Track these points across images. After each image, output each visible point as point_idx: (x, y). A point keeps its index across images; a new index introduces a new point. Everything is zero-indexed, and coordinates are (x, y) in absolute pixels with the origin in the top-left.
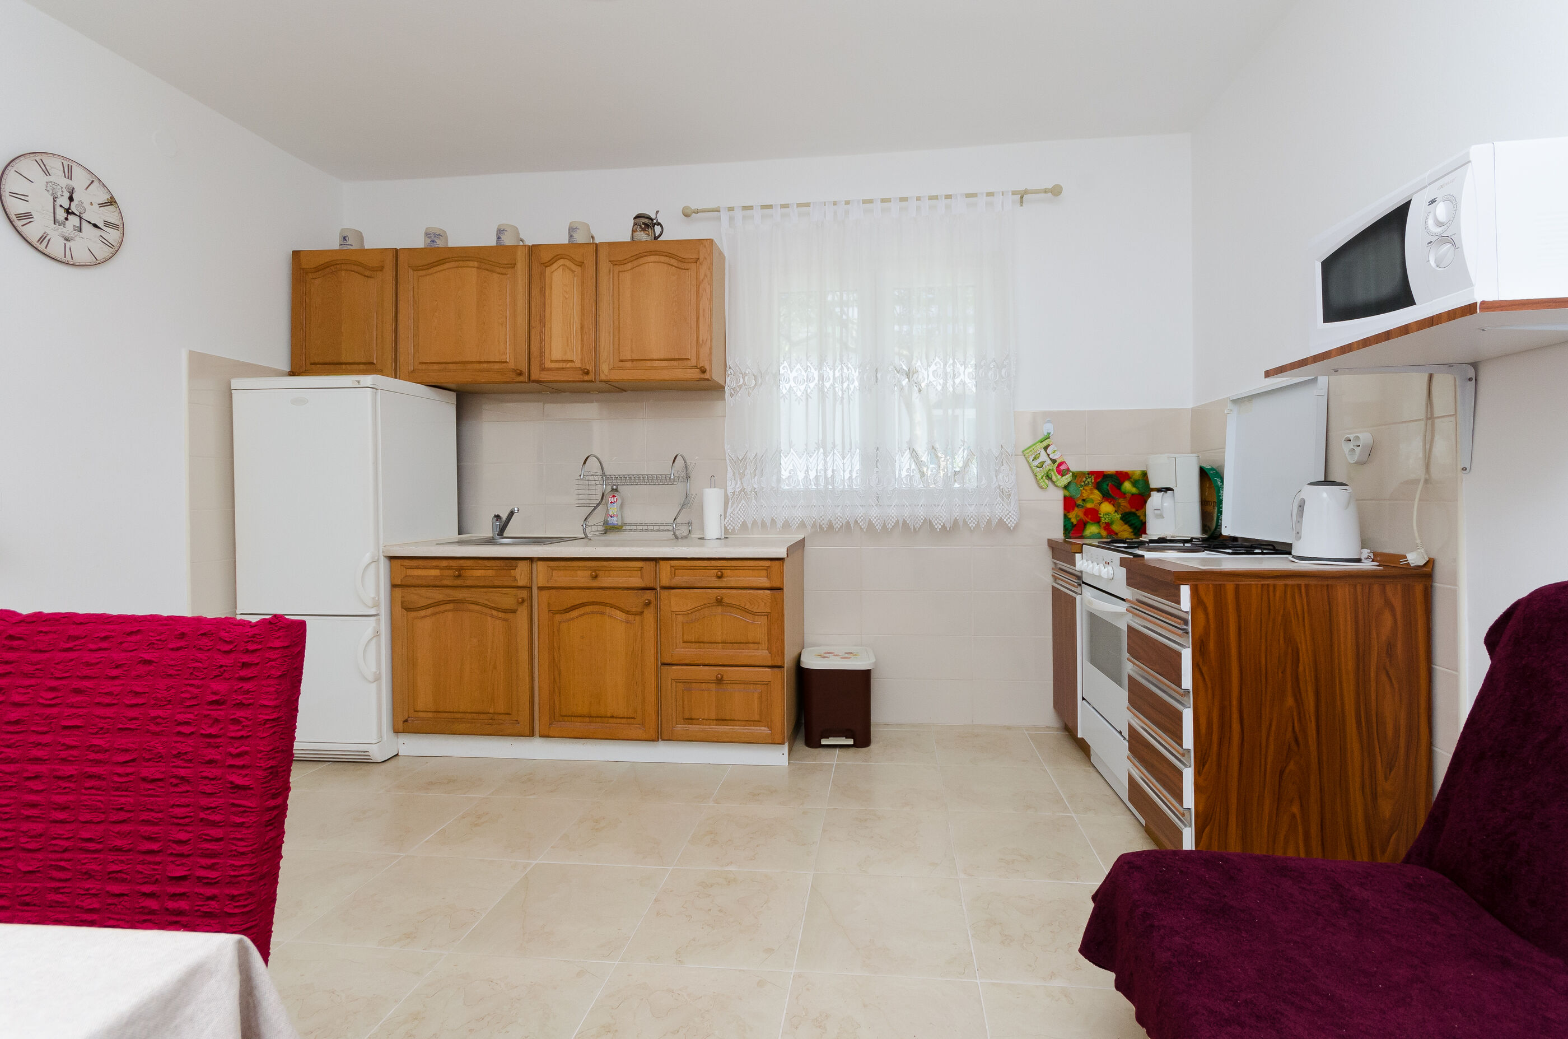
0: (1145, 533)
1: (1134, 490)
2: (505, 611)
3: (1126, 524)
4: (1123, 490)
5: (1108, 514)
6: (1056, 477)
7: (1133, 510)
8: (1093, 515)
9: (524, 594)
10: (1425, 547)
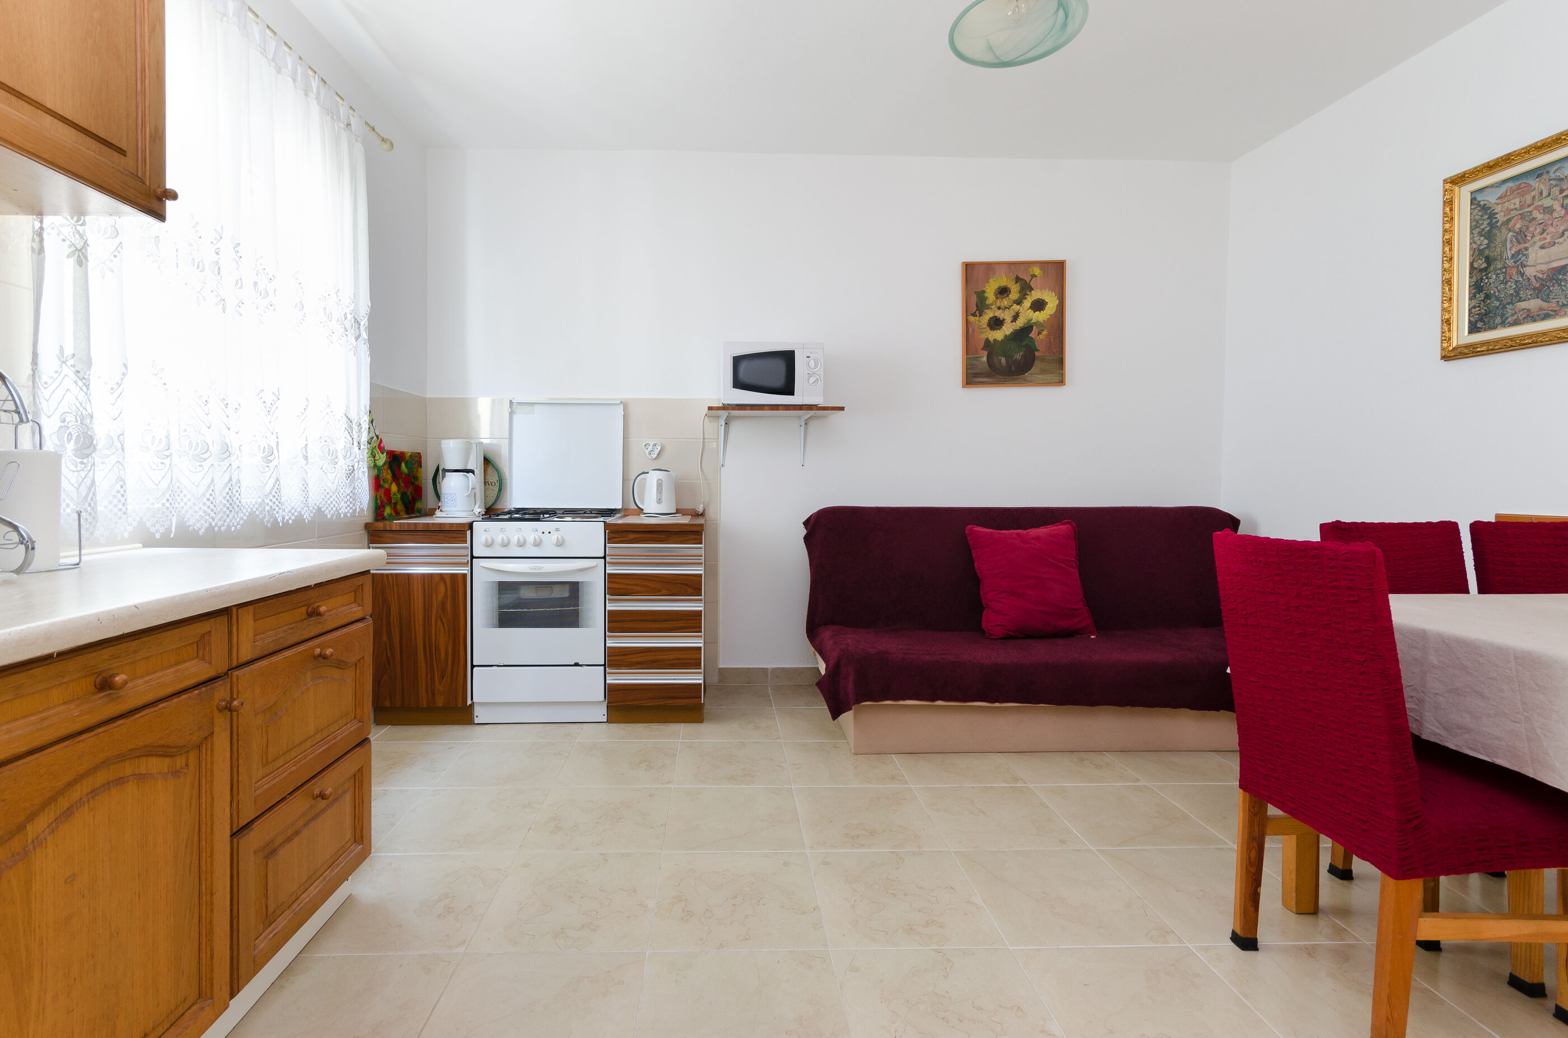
1: (407, 472)
3: (403, 504)
4: (402, 470)
5: (395, 495)
6: (376, 455)
7: (406, 490)
8: (388, 496)
10: (702, 504)
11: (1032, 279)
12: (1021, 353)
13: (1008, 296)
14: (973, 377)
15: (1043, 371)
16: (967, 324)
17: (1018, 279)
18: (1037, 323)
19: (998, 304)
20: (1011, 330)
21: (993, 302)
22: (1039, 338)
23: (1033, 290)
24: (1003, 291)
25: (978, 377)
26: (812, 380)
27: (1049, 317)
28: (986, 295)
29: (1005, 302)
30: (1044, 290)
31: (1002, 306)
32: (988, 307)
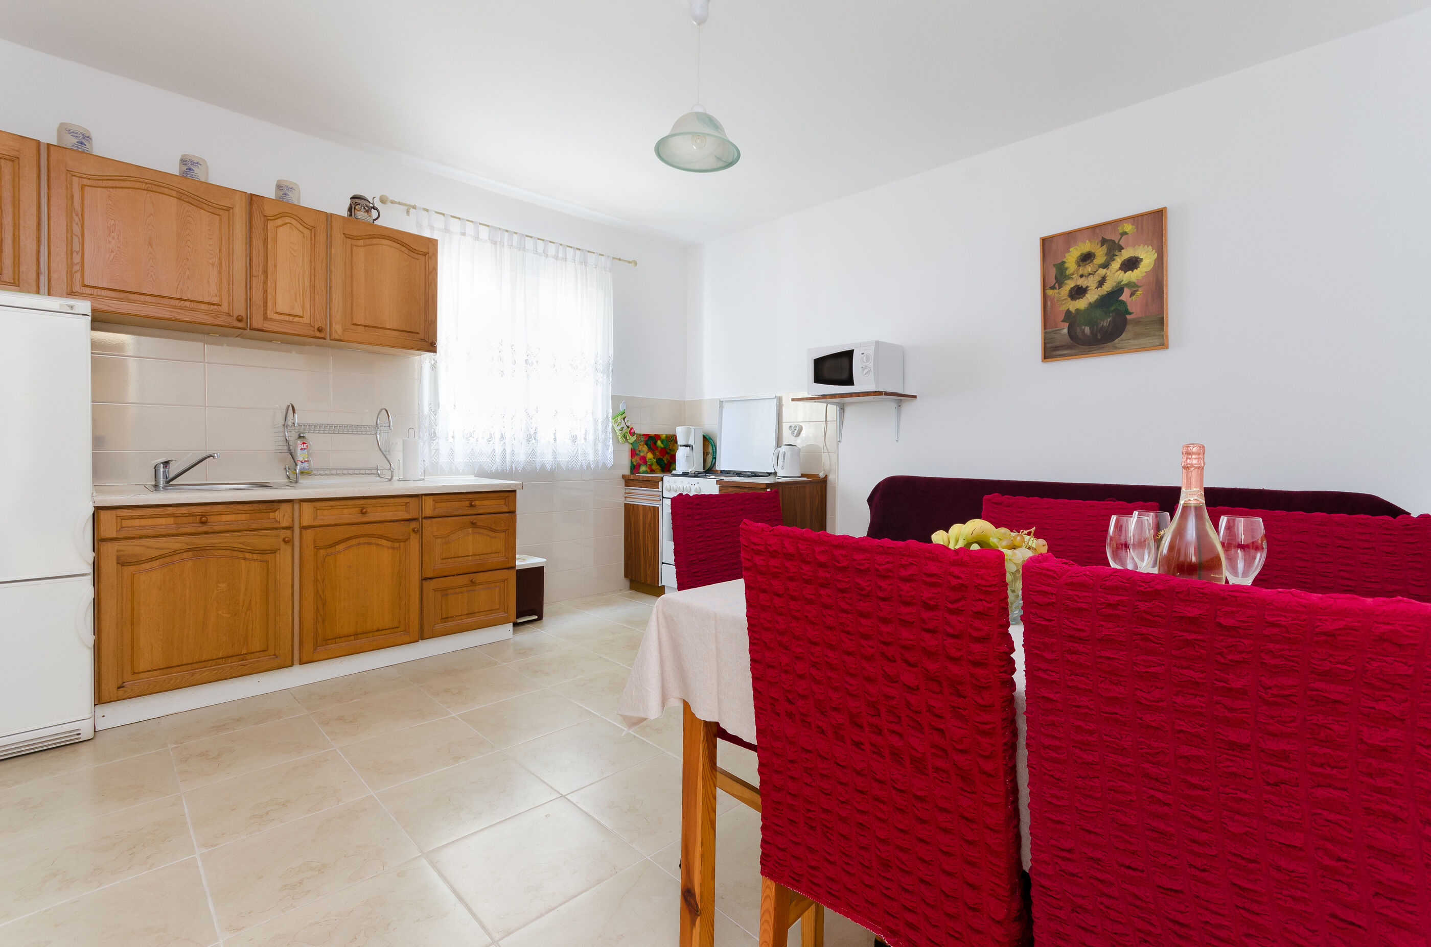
0: (675, 470)
1: (662, 446)
2: (263, 552)
3: (658, 465)
4: (657, 445)
5: (650, 459)
6: (629, 437)
7: (662, 457)
8: (644, 459)
9: (288, 533)
10: (824, 470)
11: (1121, 238)
12: (1109, 320)
13: (1092, 261)
14: (1051, 351)
15: (1137, 336)
16: (1045, 297)
17: (1104, 242)
18: (1130, 285)
19: (1081, 272)
20: (1096, 297)
21: (1074, 272)
22: (1133, 302)
23: (1123, 249)
24: (1087, 258)
25: (1056, 350)
26: (866, 371)
27: (1145, 274)
28: (1066, 265)
29: (1089, 269)
30: (1137, 246)
31: (1085, 273)
32: (1069, 277)
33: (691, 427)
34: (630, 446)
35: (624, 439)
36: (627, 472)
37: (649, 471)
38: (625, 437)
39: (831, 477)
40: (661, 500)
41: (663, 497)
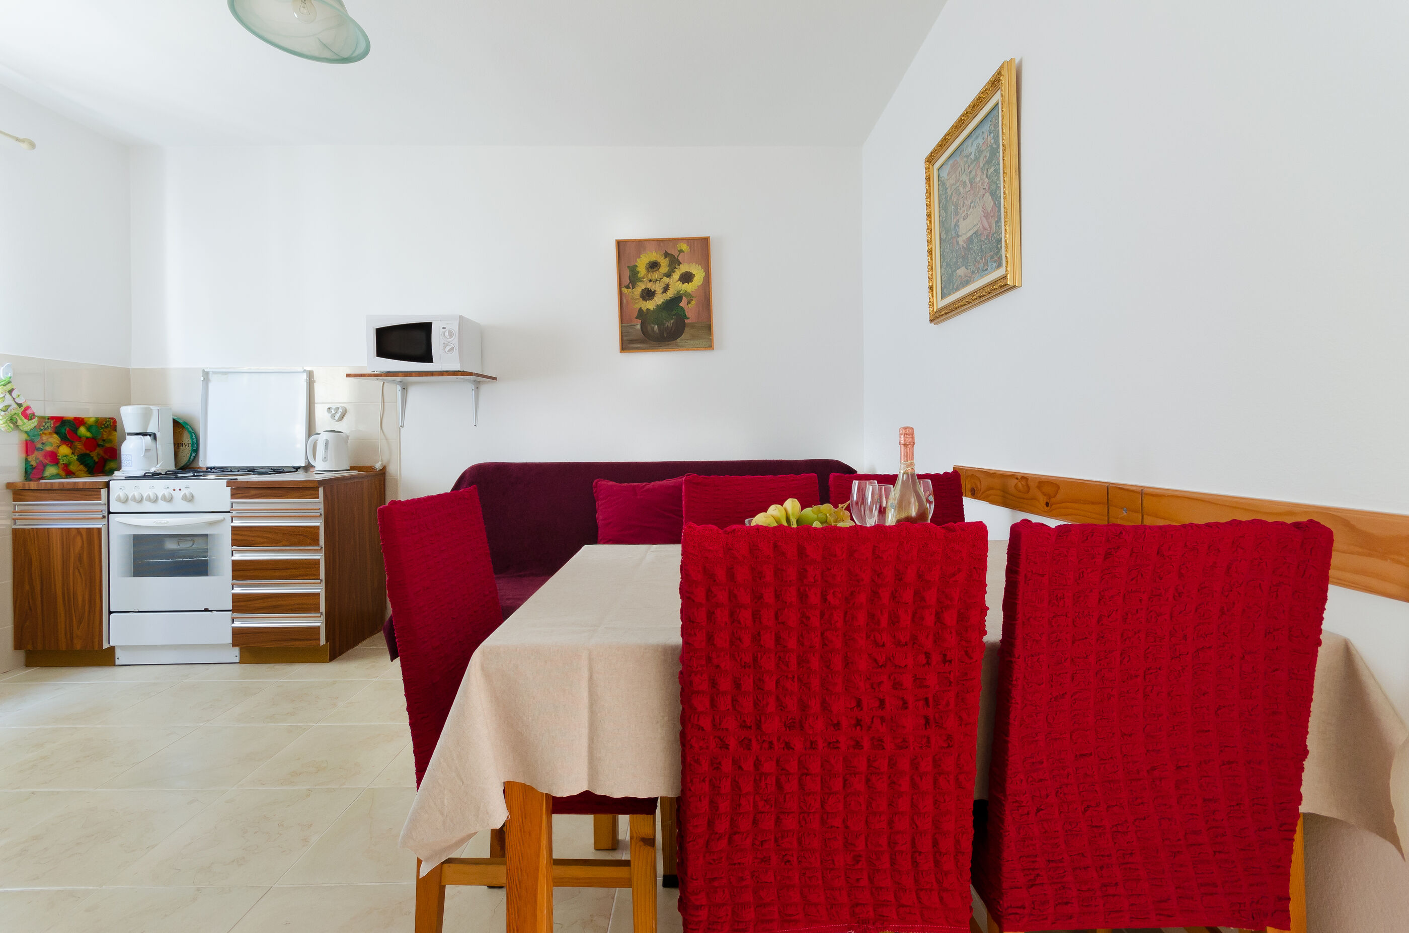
0: (121, 470)
1: (88, 435)
3: (81, 464)
4: (79, 434)
5: (66, 456)
6: (21, 421)
7: (88, 452)
8: (53, 457)
10: (382, 461)
11: (680, 254)
12: (672, 321)
13: (658, 270)
14: (628, 344)
15: (693, 337)
16: (621, 294)
17: (667, 255)
18: (687, 294)
19: (650, 277)
20: (662, 300)
21: (644, 276)
22: (690, 309)
23: (681, 264)
24: (654, 266)
25: (633, 343)
26: (448, 349)
27: (697, 288)
28: (638, 269)
29: (656, 275)
30: (691, 264)
31: (653, 279)
32: (640, 280)
33: (152, 407)
34: (24, 437)
35: (12, 425)
36: (16, 476)
37: (63, 473)
38: (12, 421)
39: (392, 469)
40: (104, 517)
41: (109, 513)
